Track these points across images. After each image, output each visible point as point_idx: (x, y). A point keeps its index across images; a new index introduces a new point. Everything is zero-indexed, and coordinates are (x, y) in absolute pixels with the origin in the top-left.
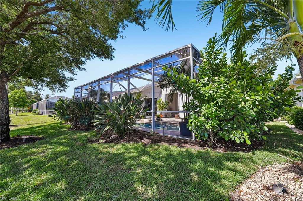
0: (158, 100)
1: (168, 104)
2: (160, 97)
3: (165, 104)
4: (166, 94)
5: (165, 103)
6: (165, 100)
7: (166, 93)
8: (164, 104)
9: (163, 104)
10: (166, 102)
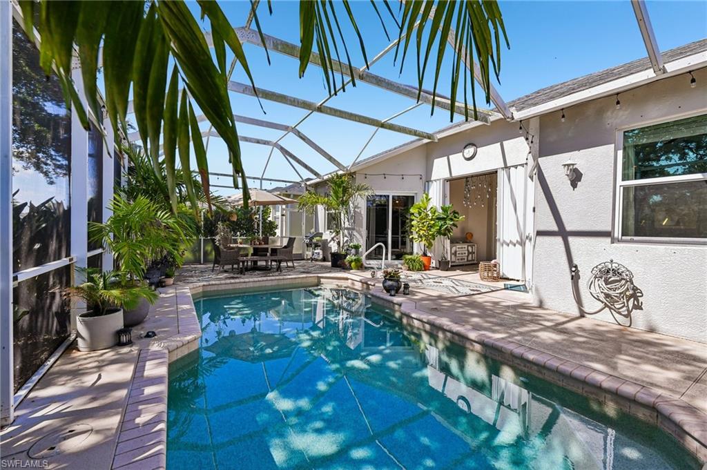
0: (418, 202)
1: (451, 220)
2: (426, 190)
3: (443, 219)
4: (447, 180)
5: (442, 216)
6: (444, 202)
7: (447, 176)
8: (439, 219)
9: (432, 220)
10: (444, 210)
